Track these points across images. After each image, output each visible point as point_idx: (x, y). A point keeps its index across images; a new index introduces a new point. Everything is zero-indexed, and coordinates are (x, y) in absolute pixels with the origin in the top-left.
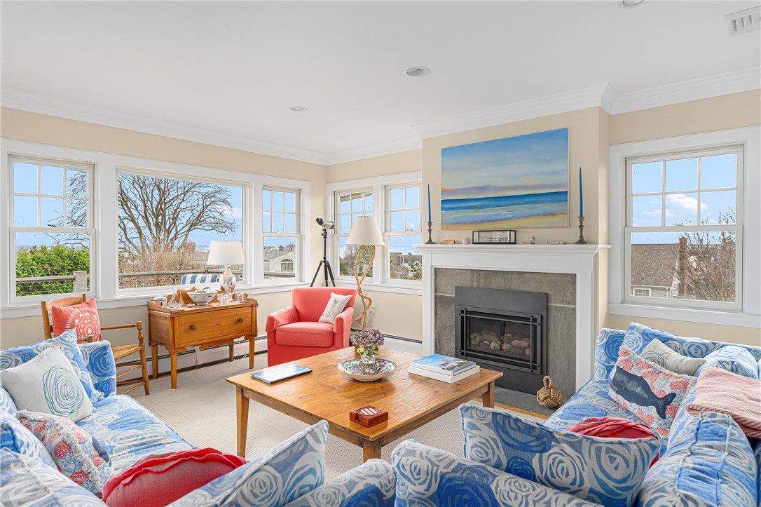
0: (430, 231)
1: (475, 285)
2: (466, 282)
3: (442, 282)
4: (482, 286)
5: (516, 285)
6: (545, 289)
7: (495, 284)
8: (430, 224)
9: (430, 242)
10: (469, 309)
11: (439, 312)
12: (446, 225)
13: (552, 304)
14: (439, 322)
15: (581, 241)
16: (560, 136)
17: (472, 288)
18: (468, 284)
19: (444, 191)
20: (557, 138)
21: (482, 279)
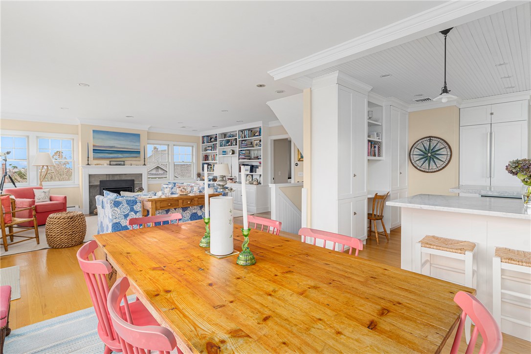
0: (88, 160)
1: (108, 179)
2: (104, 179)
3: (93, 179)
4: (111, 179)
5: (124, 178)
6: (133, 178)
7: (116, 178)
8: (88, 158)
9: (88, 164)
10: (107, 188)
11: (91, 191)
12: (95, 158)
13: (135, 182)
14: (91, 195)
15: (145, 165)
16: (138, 136)
17: (107, 181)
18: (105, 179)
19: (94, 146)
20: (137, 136)
21: (111, 177)
